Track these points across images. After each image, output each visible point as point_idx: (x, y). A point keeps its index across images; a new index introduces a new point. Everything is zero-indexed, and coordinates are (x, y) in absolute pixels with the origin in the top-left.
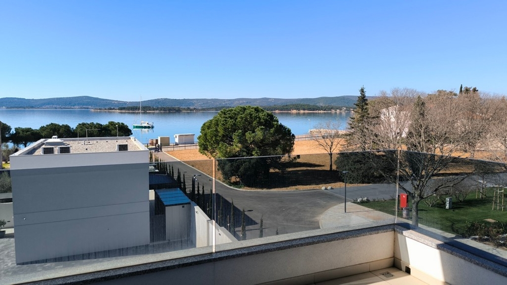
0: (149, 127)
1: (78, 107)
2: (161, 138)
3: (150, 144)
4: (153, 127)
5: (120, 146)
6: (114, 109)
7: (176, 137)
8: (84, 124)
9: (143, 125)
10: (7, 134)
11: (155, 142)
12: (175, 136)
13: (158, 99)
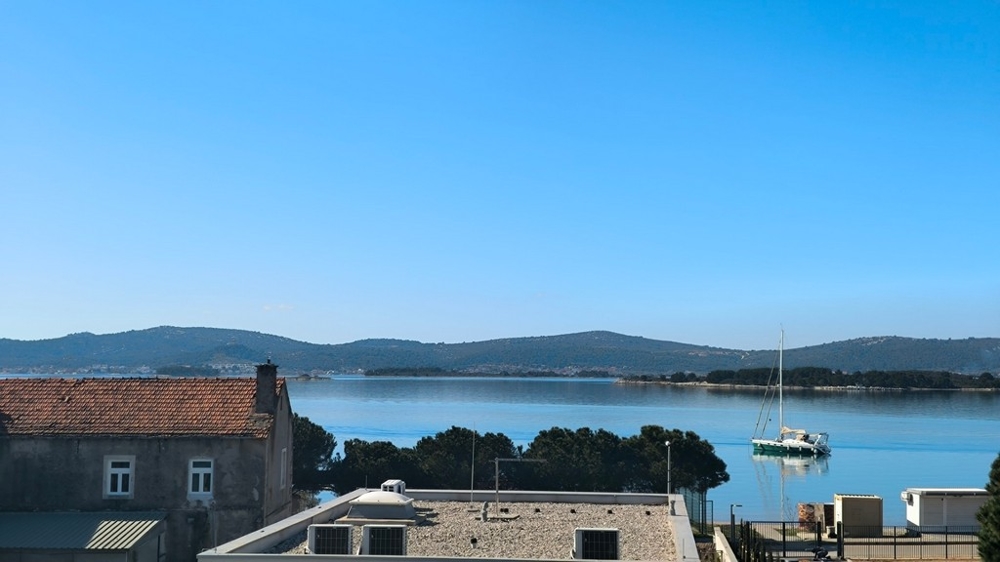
0: (806, 453)
1: (575, 370)
2: (844, 501)
3: (802, 523)
4: (822, 454)
5: (586, 534)
6: (692, 377)
7: (911, 500)
8: (556, 434)
9: (788, 443)
10: (321, 461)
11: (820, 515)
12: (904, 496)
13: (862, 341)
